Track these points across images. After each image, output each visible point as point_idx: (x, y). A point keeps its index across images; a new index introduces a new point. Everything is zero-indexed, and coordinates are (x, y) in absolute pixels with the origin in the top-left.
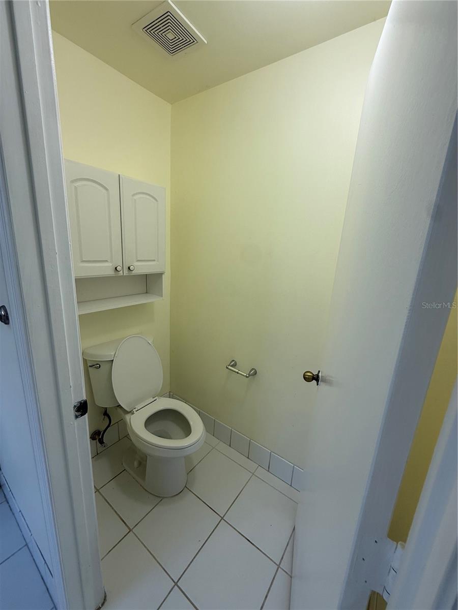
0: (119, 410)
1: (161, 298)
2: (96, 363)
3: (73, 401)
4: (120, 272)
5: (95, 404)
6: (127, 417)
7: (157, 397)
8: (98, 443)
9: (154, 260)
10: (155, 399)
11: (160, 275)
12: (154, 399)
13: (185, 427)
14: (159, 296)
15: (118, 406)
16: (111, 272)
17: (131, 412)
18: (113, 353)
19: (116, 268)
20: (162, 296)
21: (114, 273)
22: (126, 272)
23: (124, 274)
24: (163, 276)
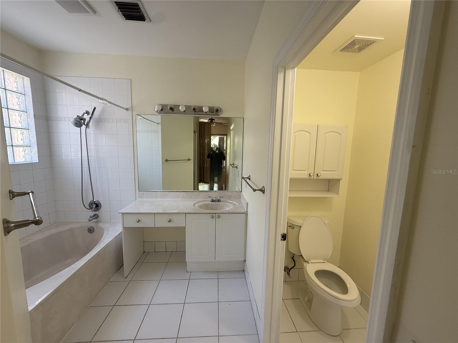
0: (301, 258)
1: (338, 195)
2: (292, 225)
3: (281, 231)
4: (312, 177)
5: (288, 249)
6: (305, 264)
7: (326, 261)
8: (287, 273)
9: (335, 171)
10: (325, 261)
11: (338, 181)
12: (323, 262)
13: (344, 289)
14: (336, 194)
15: (301, 256)
16: (307, 177)
17: (307, 262)
18: (302, 222)
19: (310, 174)
20: (338, 194)
21: (308, 177)
22: (315, 177)
23: (314, 178)
24: (341, 181)
